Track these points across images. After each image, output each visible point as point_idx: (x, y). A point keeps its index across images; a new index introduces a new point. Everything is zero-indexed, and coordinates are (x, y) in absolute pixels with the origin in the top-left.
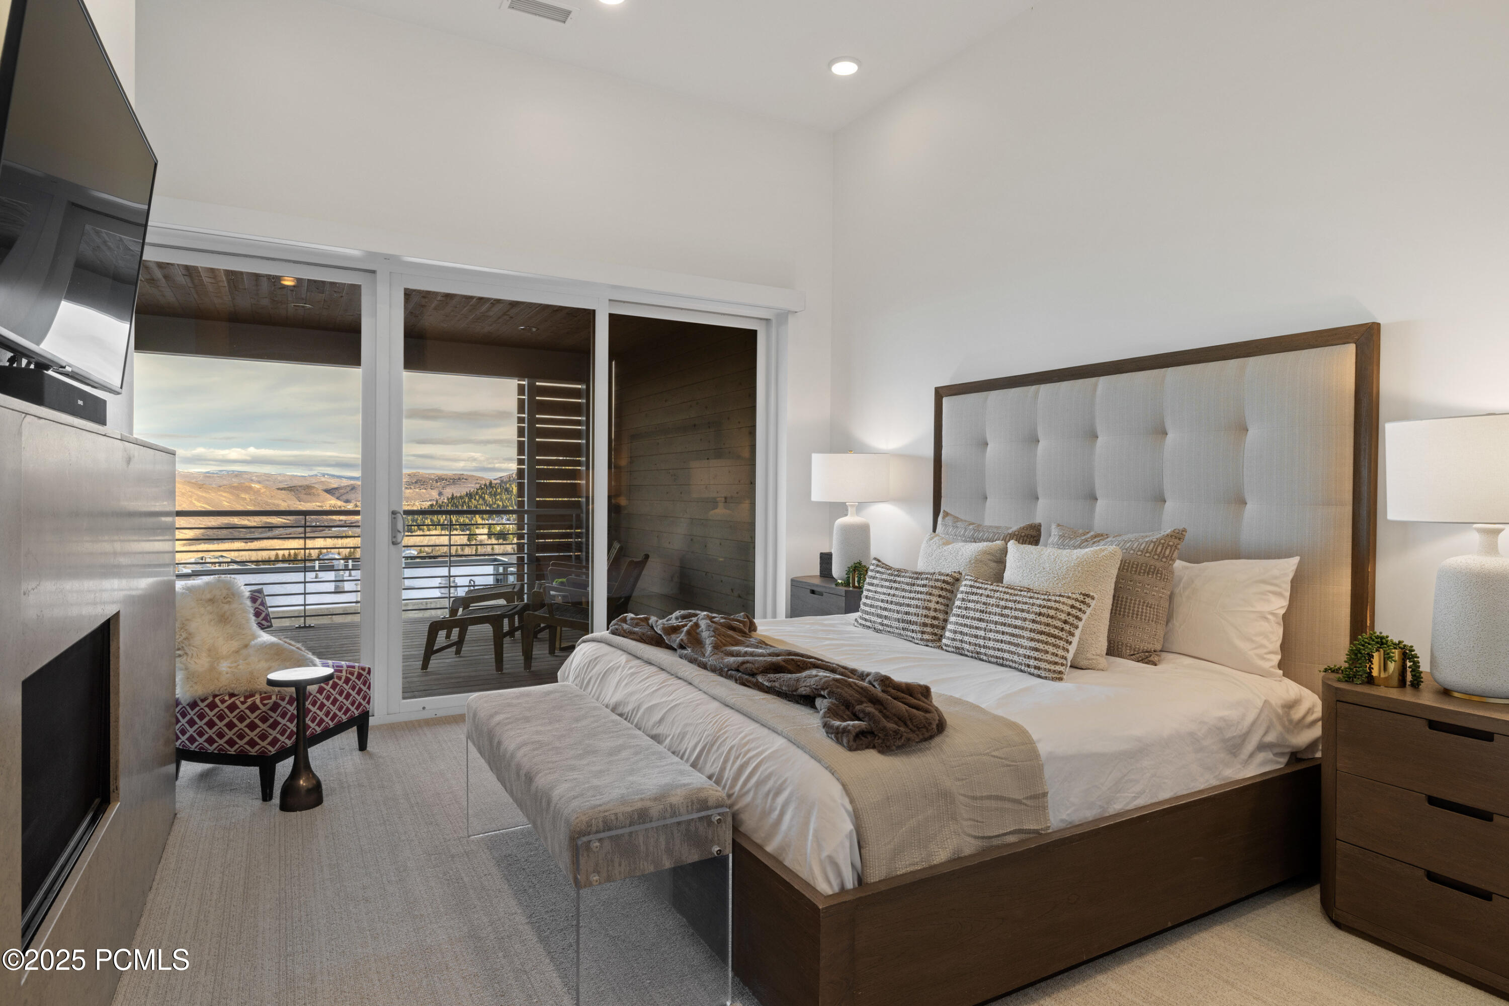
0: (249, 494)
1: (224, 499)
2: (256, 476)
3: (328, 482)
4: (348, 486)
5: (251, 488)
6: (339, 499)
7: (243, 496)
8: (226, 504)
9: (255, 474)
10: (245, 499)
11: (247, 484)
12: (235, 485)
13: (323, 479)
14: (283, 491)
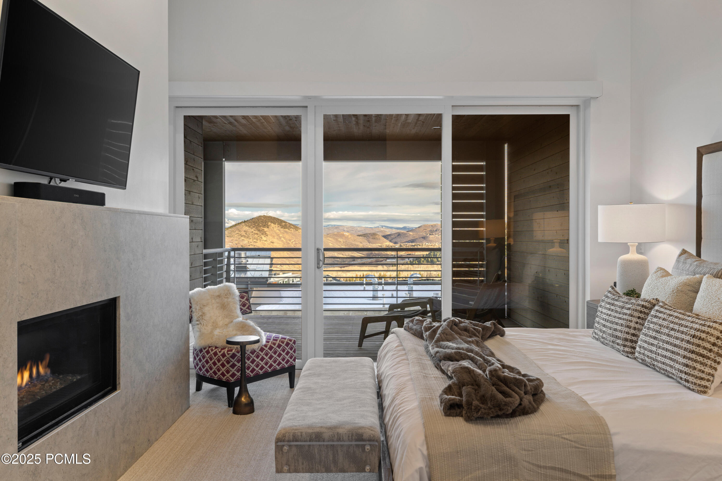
0: (343, 238)
1: (330, 242)
2: (347, 228)
3: (385, 231)
4: (396, 233)
5: (343, 235)
6: (391, 242)
7: (340, 240)
8: (330, 244)
9: (346, 227)
10: (341, 242)
11: (342, 233)
12: (336, 233)
13: (382, 229)
14: (360, 237)
